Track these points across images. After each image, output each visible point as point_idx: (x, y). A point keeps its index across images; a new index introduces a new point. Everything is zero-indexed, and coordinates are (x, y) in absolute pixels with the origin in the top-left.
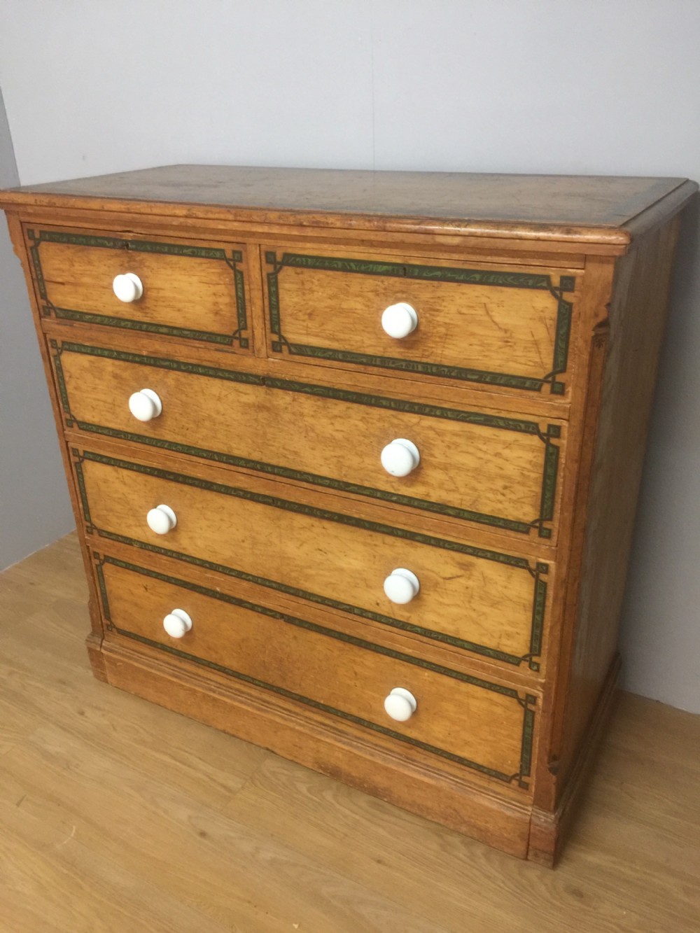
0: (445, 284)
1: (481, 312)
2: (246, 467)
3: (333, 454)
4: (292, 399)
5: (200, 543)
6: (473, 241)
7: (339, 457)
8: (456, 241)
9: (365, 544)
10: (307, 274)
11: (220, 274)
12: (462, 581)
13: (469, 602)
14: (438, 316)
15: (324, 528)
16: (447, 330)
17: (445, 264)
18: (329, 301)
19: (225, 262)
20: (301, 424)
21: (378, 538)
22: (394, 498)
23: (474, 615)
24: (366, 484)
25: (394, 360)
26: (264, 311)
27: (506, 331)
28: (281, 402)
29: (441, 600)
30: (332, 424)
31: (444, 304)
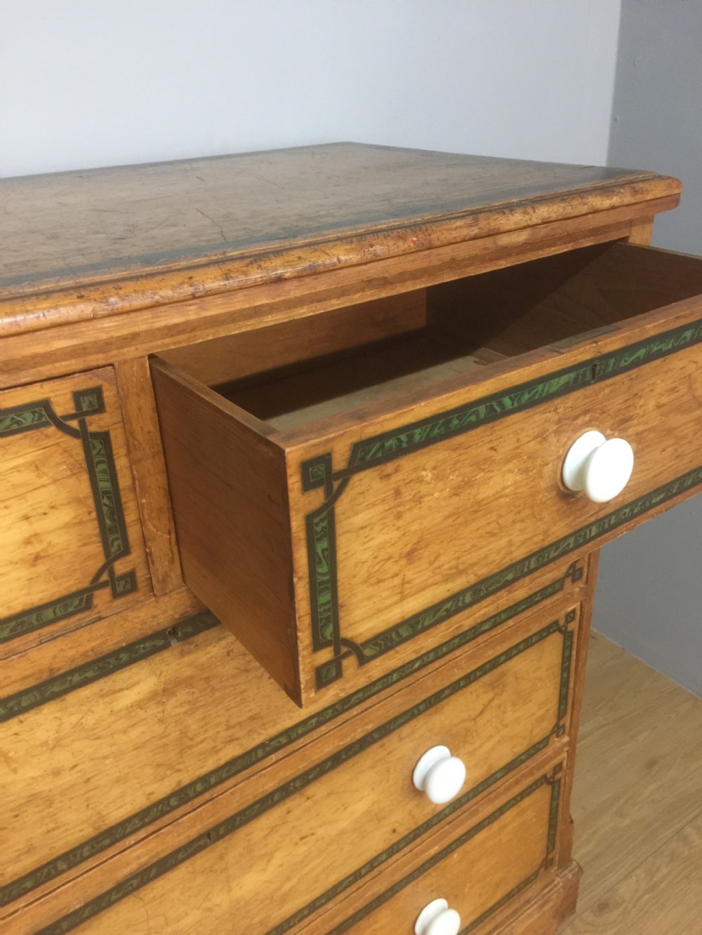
1: (683, 390)
18: (454, 499)
25: (558, 544)
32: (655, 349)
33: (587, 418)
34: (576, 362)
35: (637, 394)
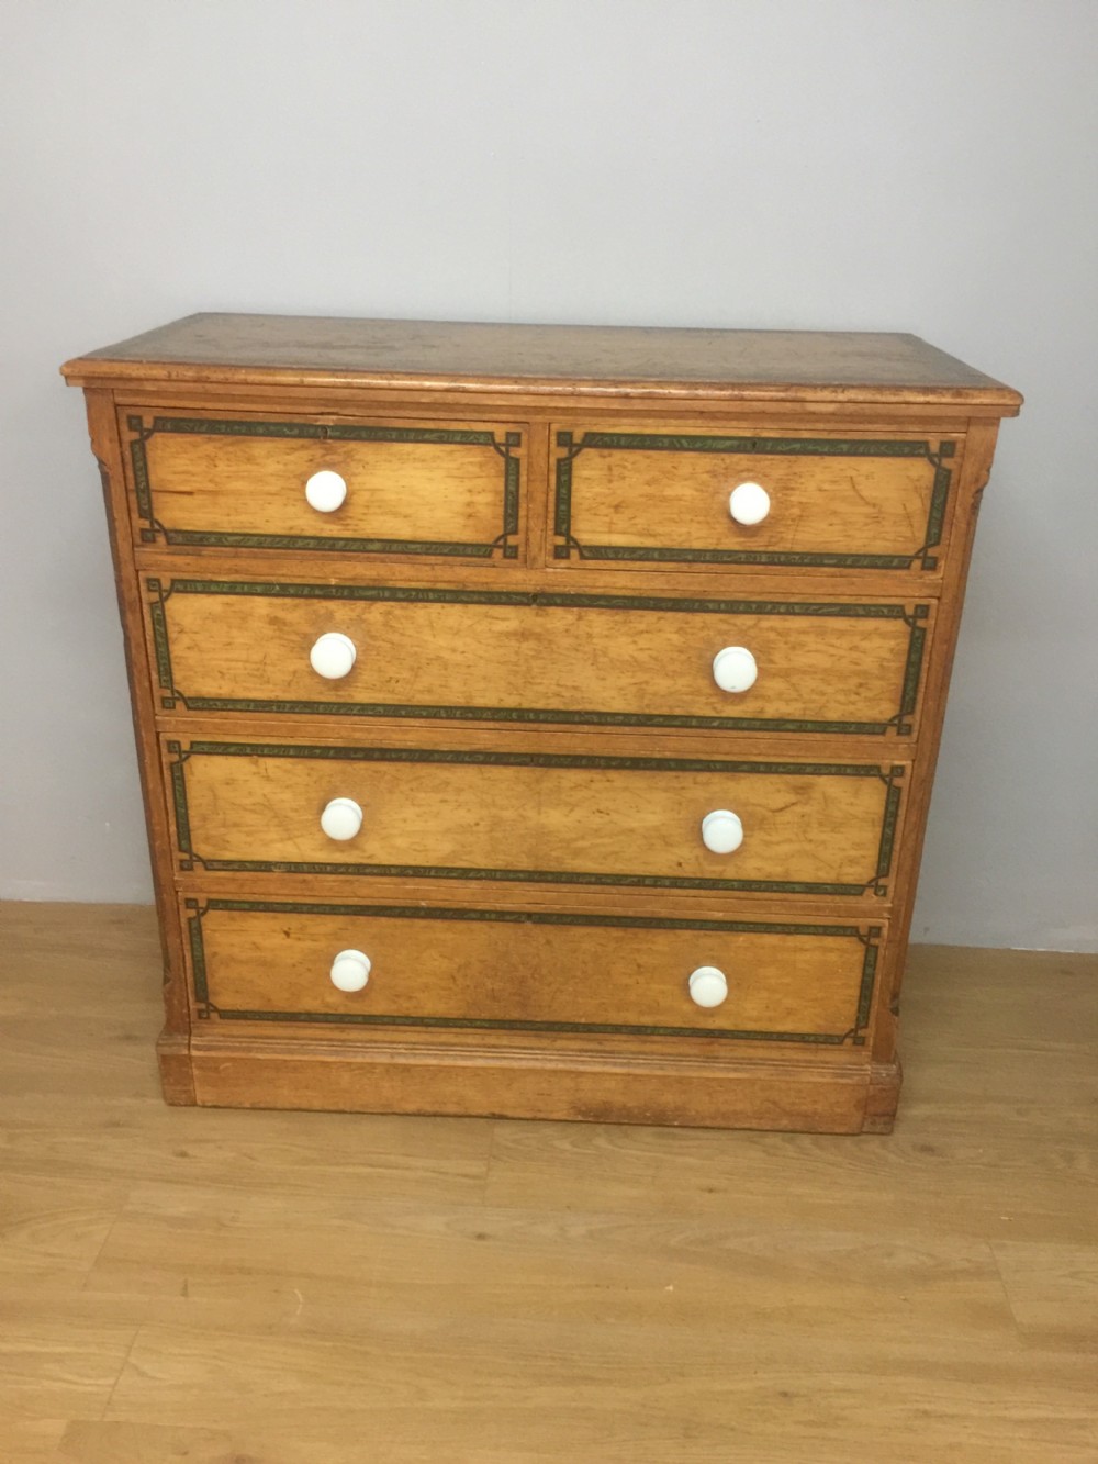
0: (804, 459)
1: (846, 486)
2: (493, 720)
3: (633, 681)
4: (576, 617)
5: (401, 842)
6: (851, 408)
7: (641, 683)
8: (831, 408)
9: (666, 790)
10: (618, 456)
11: (481, 465)
12: (798, 809)
13: (805, 832)
14: (791, 495)
15: (609, 781)
16: (803, 511)
17: (806, 435)
18: (646, 487)
19: (492, 448)
20: (586, 649)
21: (687, 778)
22: (715, 724)
23: (808, 847)
24: (678, 712)
25: (730, 553)
26: (546, 507)
27: (874, 506)
28: (558, 624)
29: (767, 838)
30: (635, 642)
31: (802, 480)
32: (811, 448)
35: (796, 474)
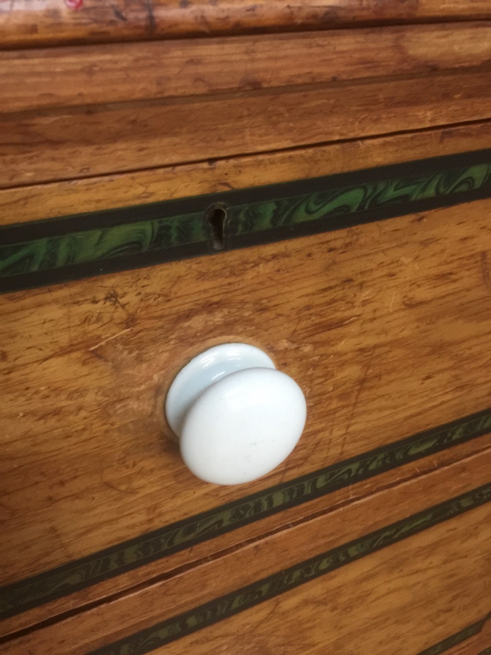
0: (371, 231)
16: (368, 366)
31: (365, 294)
32: (391, 193)
33: (218, 317)
34: (151, 200)
35: (349, 280)
